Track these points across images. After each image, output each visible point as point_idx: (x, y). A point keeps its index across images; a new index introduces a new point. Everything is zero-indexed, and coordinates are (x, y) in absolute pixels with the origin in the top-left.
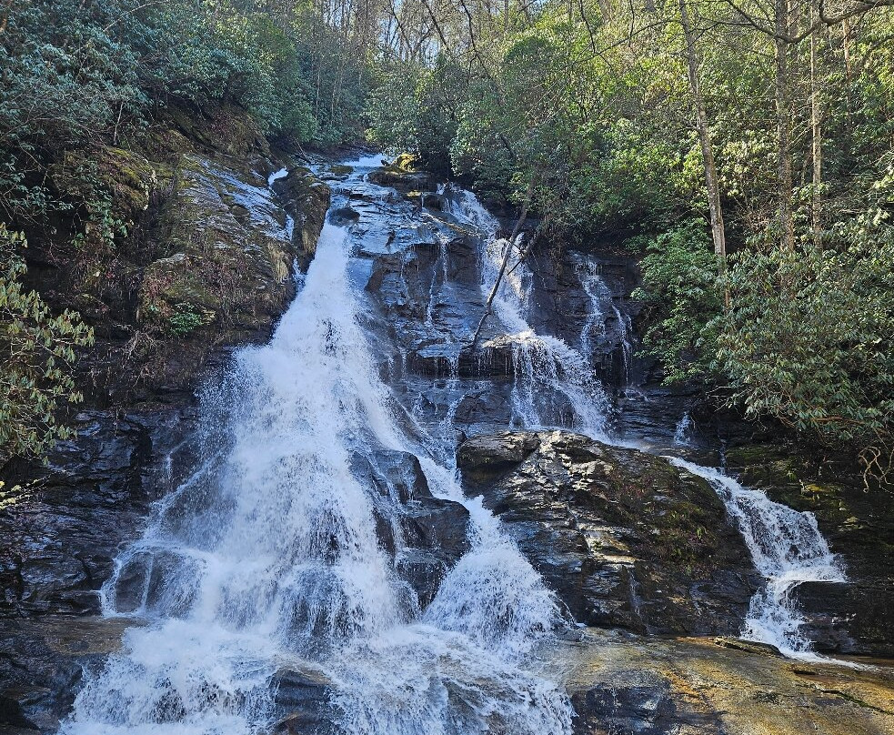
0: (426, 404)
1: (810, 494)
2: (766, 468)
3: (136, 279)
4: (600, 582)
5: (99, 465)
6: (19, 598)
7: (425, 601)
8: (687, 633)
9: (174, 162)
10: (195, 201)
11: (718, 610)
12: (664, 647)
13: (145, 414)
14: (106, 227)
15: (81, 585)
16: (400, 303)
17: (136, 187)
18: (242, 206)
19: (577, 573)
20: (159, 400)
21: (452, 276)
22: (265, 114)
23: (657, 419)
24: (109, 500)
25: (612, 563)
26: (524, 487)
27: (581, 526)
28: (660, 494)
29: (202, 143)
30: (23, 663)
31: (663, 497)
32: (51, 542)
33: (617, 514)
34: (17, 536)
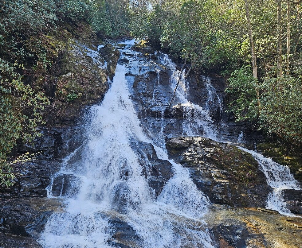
0: (154, 127)
1: (287, 160)
2: (272, 151)
3: (55, 82)
4: (217, 189)
5: (44, 145)
6: (20, 191)
7: (157, 194)
8: (247, 206)
9: (66, 41)
10: (74, 55)
11: (257, 198)
12: (242, 211)
13: (59, 128)
14: (44, 63)
15: (39, 187)
16: (144, 92)
17: (54, 49)
18: (90, 57)
19: (210, 185)
20: (63, 123)
21: (161, 83)
22: (94, 25)
23: (232, 133)
24: (47, 158)
25: (221, 182)
26: (190, 156)
27: (210, 169)
28: (236, 159)
29: (75, 35)
30: (24, 214)
31: (238, 160)
32: (29, 172)
33: (222, 165)
34: (17, 169)
